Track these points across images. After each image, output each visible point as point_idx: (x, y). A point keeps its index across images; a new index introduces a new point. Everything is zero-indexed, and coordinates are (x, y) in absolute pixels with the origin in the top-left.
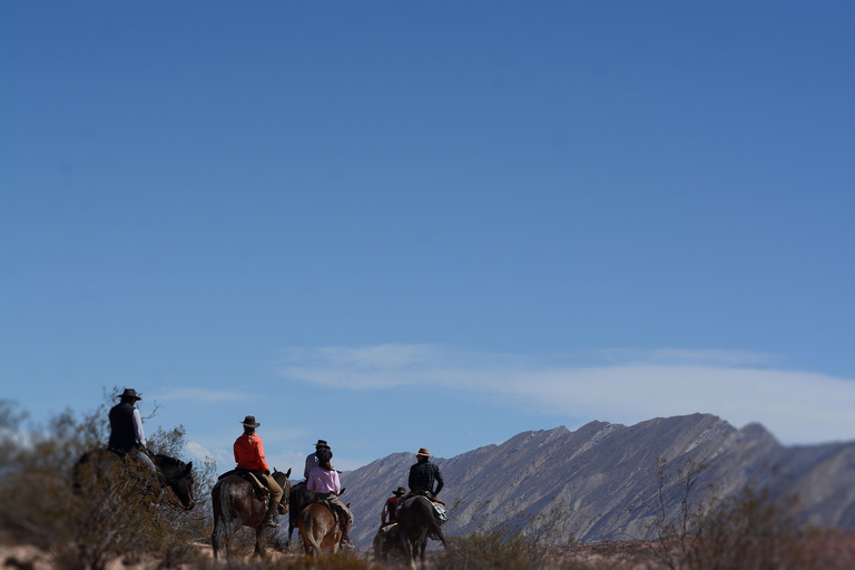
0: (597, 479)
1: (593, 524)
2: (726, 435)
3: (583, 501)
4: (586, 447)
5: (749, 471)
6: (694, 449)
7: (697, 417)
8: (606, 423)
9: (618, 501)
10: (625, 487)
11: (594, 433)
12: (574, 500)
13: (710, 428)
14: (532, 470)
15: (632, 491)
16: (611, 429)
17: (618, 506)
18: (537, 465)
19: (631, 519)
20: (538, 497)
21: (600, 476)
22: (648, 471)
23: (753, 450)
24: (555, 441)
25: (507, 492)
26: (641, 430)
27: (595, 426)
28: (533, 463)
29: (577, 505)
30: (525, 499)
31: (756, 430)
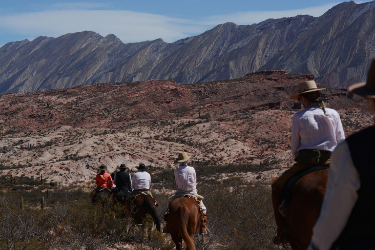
0: (43, 62)
1: (42, 81)
2: (99, 40)
3: (37, 72)
4: (37, 48)
5: (109, 55)
6: (85, 47)
7: (86, 32)
8: (45, 37)
9: (53, 71)
10: (55, 64)
11: (40, 41)
12: (33, 71)
13: (91, 37)
14: (14, 59)
15: (58, 66)
16: (48, 39)
17: (53, 73)
18: (16, 57)
19: (59, 79)
20: (17, 71)
21: (44, 60)
22: (65, 57)
23: (111, 46)
24: (23, 46)
25: (3, 69)
26: (61, 39)
27: (41, 39)
28: (14, 56)
29: (34, 74)
30: (12, 72)
31: (112, 37)
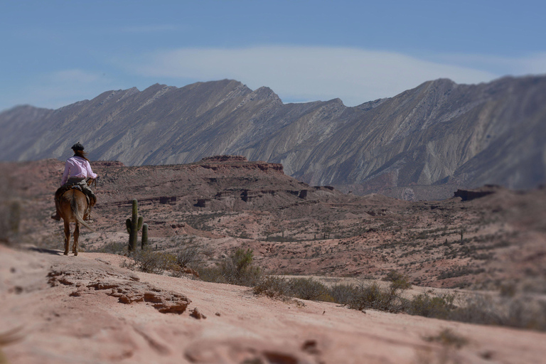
0: (152, 125)
1: (146, 158)
2: (245, 95)
3: (140, 141)
4: (149, 101)
5: (256, 121)
6: (221, 104)
7: (226, 82)
8: (163, 86)
9: (165, 141)
10: (171, 131)
11: (155, 92)
12: (134, 141)
13: (234, 90)
14: (110, 119)
15: (175, 134)
16: (167, 90)
17: (164, 145)
18: (113, 115)
19: (172, 154)
20: (110, 137)
21: (154, 123)
22: (188, 120)
23: (261, 106)
24: (127, 98)
25: (90, 134)
26: (187, 90)
27: (157, 87)
28: (111, 114)
29: (136, 144)
30: (102, 139)
31: (266, 91)
